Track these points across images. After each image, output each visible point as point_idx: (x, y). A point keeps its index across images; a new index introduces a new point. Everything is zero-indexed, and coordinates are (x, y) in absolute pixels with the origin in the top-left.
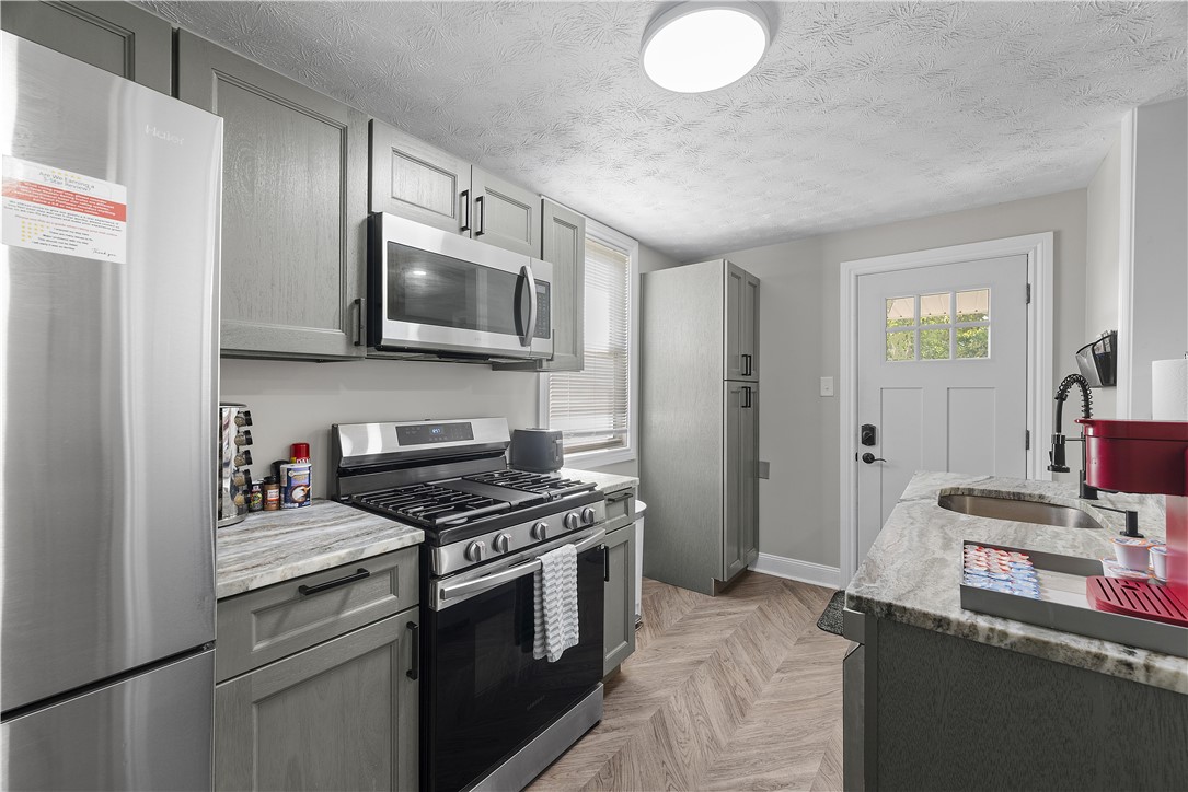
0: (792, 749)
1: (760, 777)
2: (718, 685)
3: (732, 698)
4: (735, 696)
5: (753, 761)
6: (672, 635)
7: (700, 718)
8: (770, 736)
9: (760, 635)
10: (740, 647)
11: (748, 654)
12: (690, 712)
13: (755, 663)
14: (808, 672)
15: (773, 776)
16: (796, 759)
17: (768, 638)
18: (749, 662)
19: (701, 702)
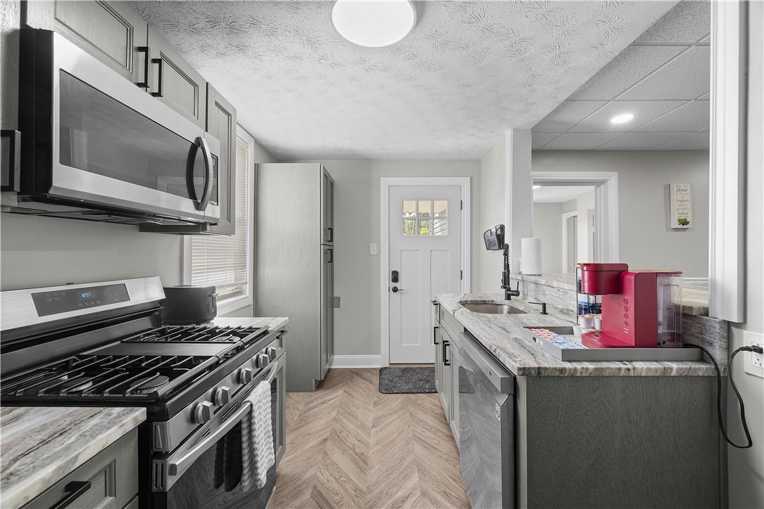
0: (401, 473)
1: (393, 499)
2: (344, 451)
3: (355, 456)
4: (356, 454)
5: (386, 491)
6: (298, 428)
7: (343, 479)
8: (387, 470)
9: (353, 408)
10: (345, 420)
11: (352, 423)
12: (335, 478)
13: (358, 427)
14: (387, 422)
15: (400, 494)
16: (406, 478)
17: (358, 408)
18: (355, 428)
19: (338, 468)
